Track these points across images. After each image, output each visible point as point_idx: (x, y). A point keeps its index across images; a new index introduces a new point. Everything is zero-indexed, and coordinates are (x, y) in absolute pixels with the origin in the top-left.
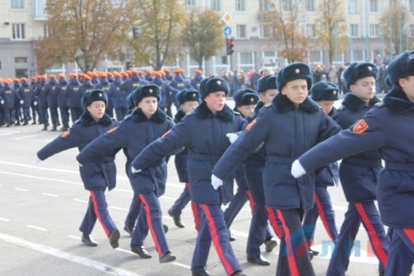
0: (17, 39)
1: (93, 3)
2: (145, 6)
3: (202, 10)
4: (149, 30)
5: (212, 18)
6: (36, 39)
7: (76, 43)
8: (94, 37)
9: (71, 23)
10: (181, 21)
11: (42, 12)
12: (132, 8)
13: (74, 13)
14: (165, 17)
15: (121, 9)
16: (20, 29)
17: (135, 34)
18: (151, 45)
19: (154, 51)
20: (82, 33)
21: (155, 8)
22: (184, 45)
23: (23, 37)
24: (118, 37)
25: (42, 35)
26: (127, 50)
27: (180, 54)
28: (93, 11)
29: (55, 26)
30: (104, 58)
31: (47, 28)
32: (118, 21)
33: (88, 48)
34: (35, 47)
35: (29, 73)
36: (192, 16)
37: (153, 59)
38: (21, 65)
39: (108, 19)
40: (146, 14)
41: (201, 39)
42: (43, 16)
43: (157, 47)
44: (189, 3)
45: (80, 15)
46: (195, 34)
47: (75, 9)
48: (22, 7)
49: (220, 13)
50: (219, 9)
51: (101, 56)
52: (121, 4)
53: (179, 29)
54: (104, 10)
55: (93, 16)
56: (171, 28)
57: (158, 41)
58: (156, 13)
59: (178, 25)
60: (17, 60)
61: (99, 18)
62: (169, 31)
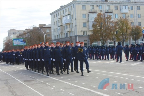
0: (84, 35)
1: (105, 25)
2: (119, 25)
3: (136, 26)
4: (121, 32)
5: (138, 28)
6: (90, 35)
7: (100, 36)
8: (105, 34)
9: (99, 30)
10: (130, 29)
11: (91, 28)
12: (116, 26)
13: (100, 28)
14: (125, 28)
15: (113, 26)
16: (85, 32)
17: (116, 33)
18: (121, 36)
19: (122, 38)
20: (102, 33)
21: (122, 26)
22: (130, 36)
23: (86, 35)
24: (112, 34)
25: (91, 34)
26: (115, 37)
27: (129, 38)
28: (105, 27)
29: (95, 31)
30: (108, 40)
31: (93, 32)
32: (112, 30)
33: (103, 37)
34: (89, 37)
35: (88, 44)
36: (133, 28)
37: (122, 40)
38: (86, 42)
39: (109, 29)
40: (120, 27)
41: (135, 34)
42: (91, 29)
43: (123, 36)
44: (132, 24)
45: (102, 28)
46: (134, 33)
47: (100, 27)
48: (86, 27)
49: (141, 27)
50: (140, 26)
51: (107, 39)
52: (113, 25)
53: (129, 31)
54: (108, 27)
55: (105, 28)
56: (127, 31)
57: (123, 35)
58: (122, 27)
59: (129, 30)
60: (85, 41)
61: (107, 29)
62: (126, 32)
